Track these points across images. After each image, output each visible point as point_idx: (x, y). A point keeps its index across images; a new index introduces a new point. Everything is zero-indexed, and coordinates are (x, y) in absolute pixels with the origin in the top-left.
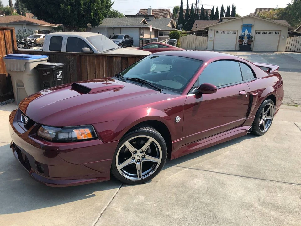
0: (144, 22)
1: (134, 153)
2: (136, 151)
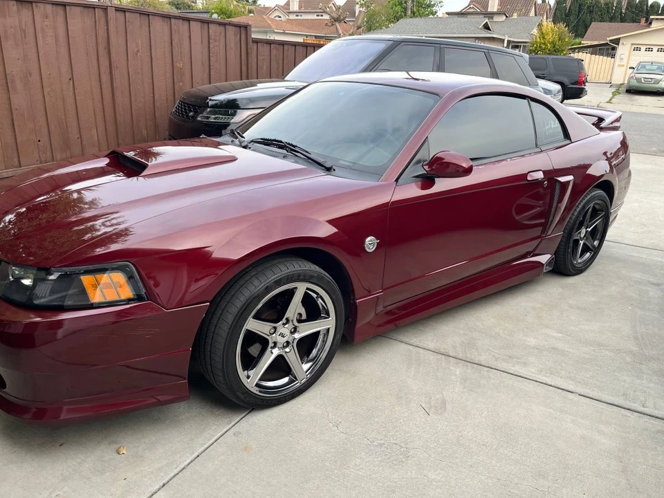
0: (486, 27)
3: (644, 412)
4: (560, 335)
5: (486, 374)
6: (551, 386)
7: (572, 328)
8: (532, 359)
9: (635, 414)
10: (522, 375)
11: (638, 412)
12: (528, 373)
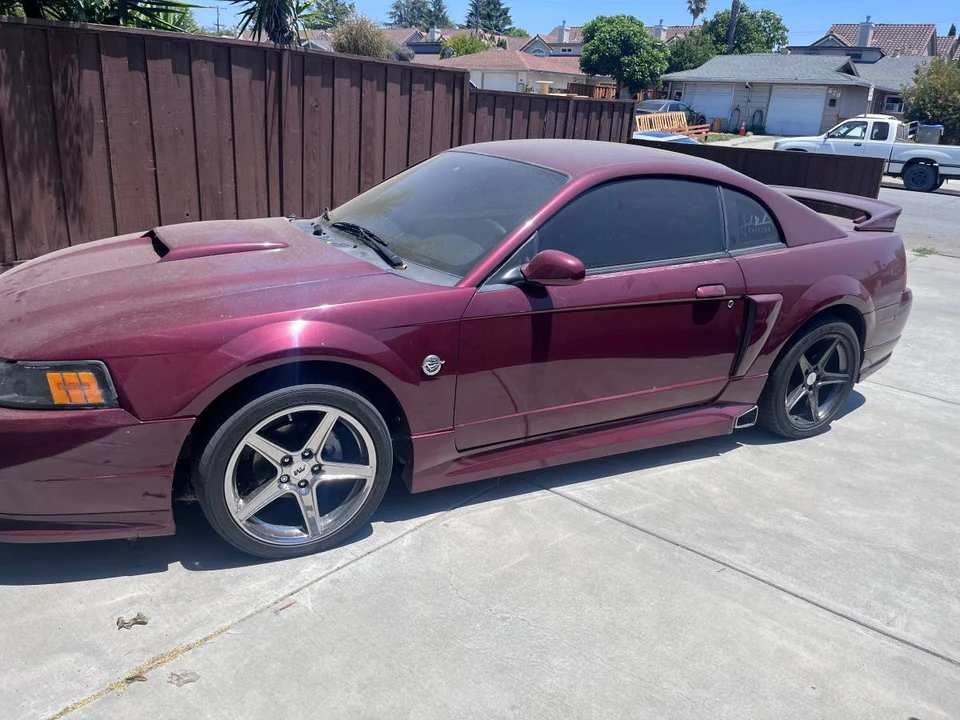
0: (846, 69)
1: (283, 464)
2: (291, 458)
3: (886, 632)
4: (806, 519)
5: (677, 554)
6: (763, 581)
7: (828, 512)
8: (750, 545)
9: (871, 632)
10: (727, 562)
11: (877, 631)
12: (737, 562)
